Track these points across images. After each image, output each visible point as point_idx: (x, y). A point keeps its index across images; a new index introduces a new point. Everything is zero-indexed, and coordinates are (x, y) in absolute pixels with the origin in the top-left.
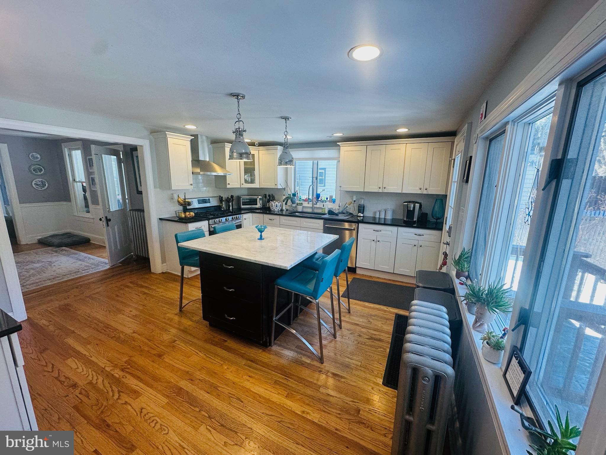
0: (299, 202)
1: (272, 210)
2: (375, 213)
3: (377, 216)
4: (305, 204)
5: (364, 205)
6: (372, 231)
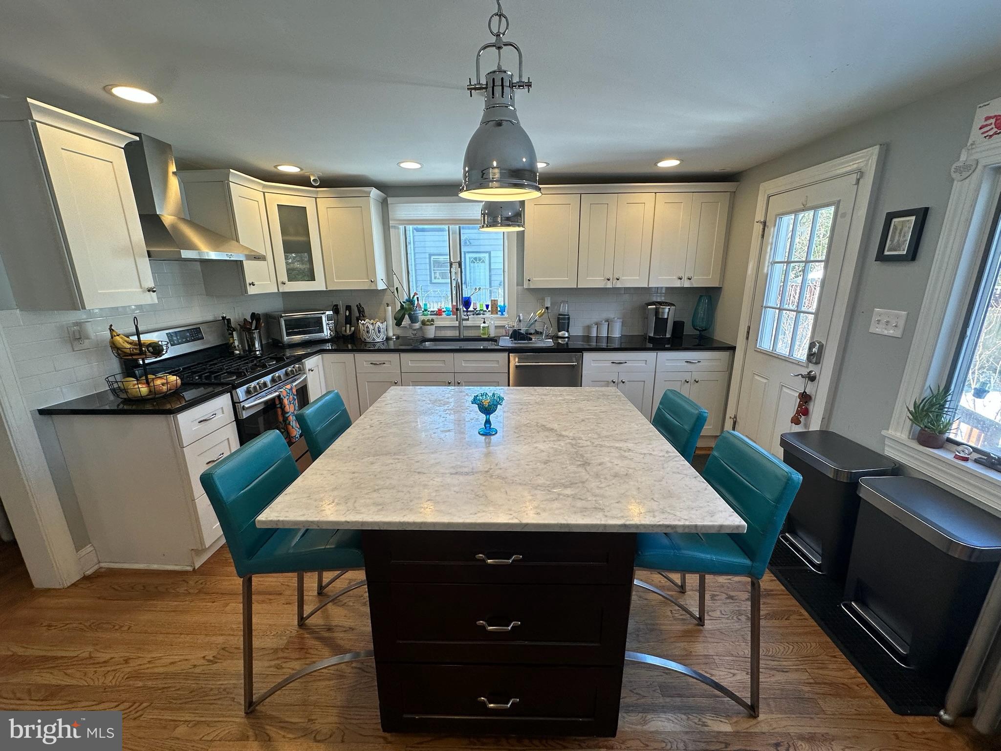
0: (426, 318)
1: (368, 340)
2: (589, 328)
3: (594, 334)
4: (439, 322)
5: (568, 315)
6: (609, 364)
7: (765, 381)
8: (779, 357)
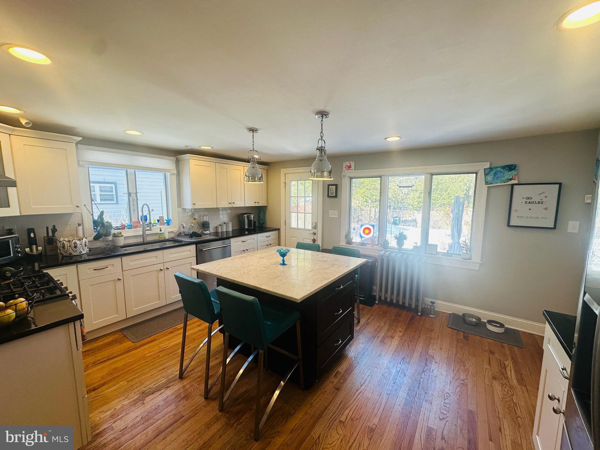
2: (217, 228)
3: (220, 231)
4: (125, 234)
5: (208, 222)
6: (241, 243)
7: (296, 239)
8: (301, 229)
